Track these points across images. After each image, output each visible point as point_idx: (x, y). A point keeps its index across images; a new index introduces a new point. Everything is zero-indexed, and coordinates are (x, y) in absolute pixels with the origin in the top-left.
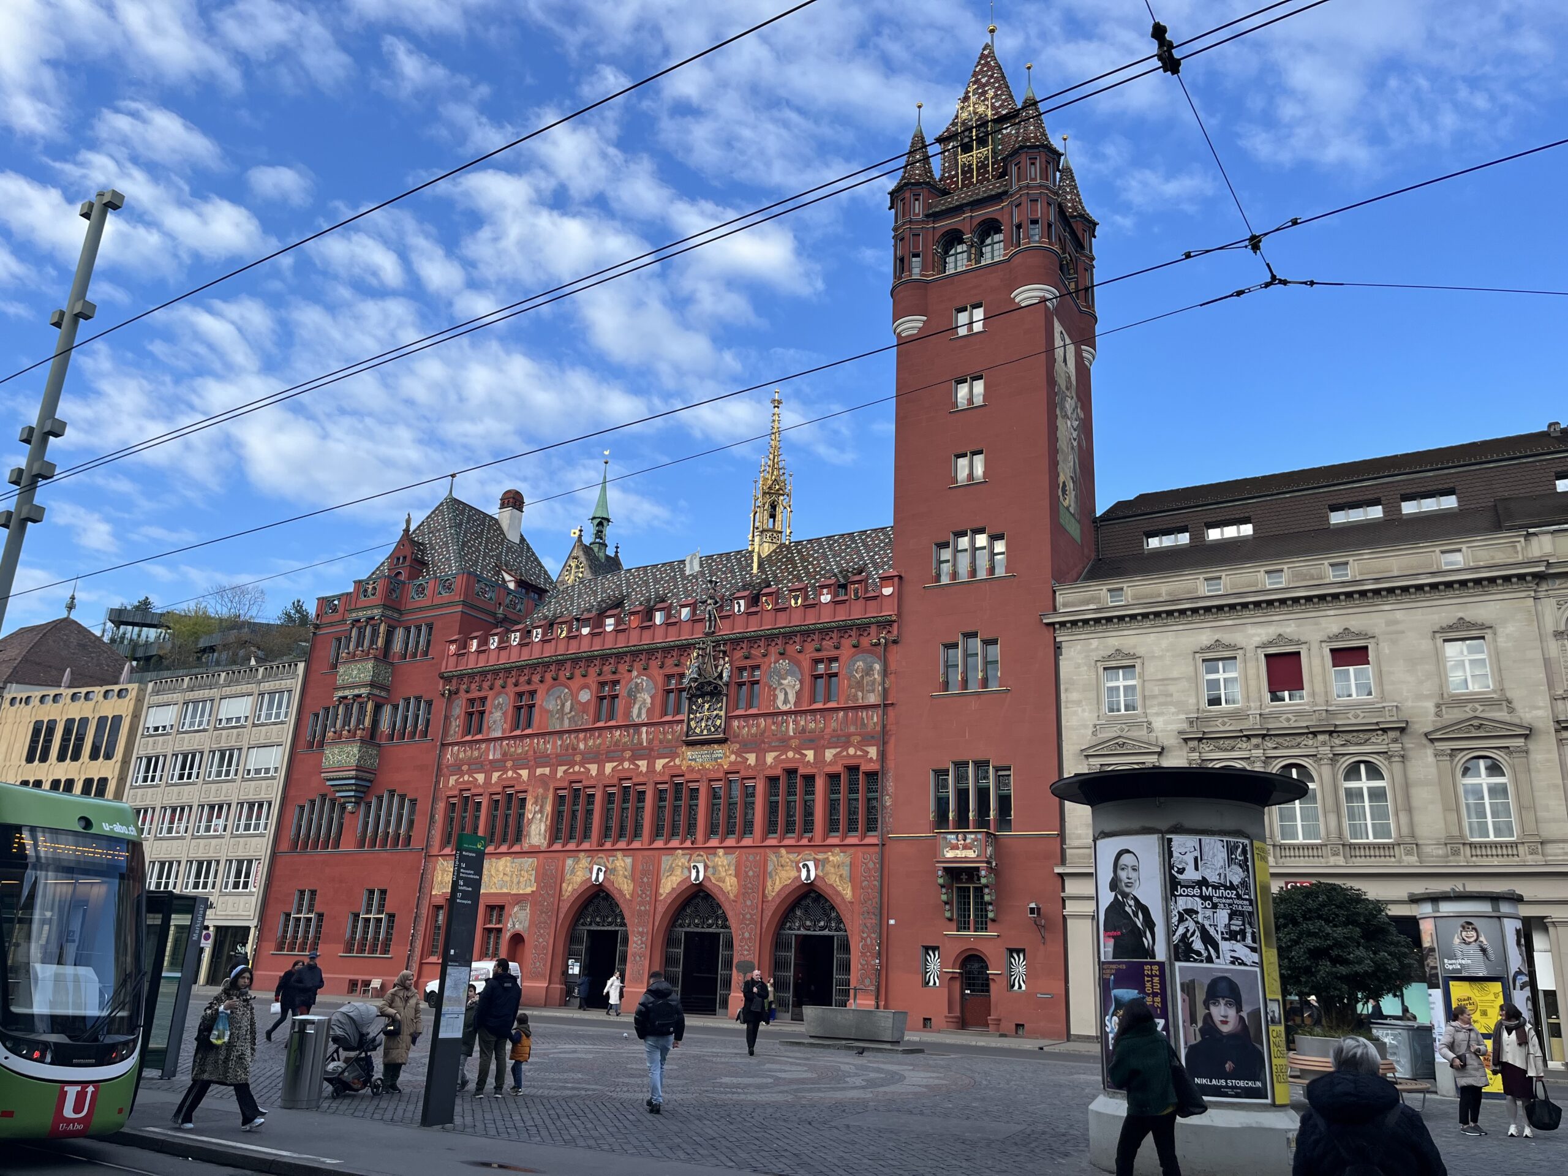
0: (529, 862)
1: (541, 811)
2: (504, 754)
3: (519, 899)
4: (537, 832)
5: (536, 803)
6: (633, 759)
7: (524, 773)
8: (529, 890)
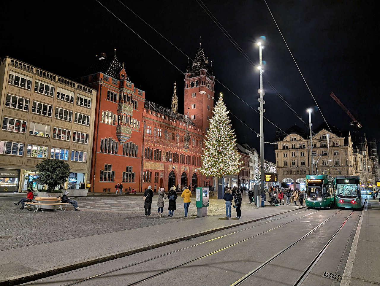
0: (163, 164)
1: (165, 154)
2: (157, 141)
3: (161, 171)
4: (164, 158)
5: (163, 153)
6: (177, 148)
7: (161, 146)
8: (163, 170)
